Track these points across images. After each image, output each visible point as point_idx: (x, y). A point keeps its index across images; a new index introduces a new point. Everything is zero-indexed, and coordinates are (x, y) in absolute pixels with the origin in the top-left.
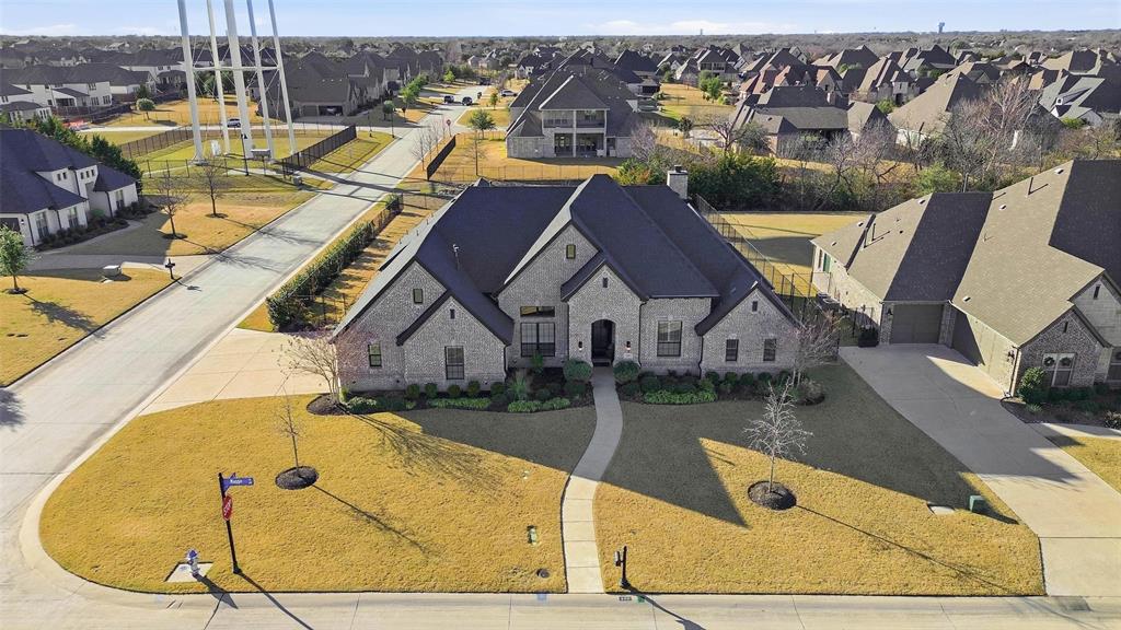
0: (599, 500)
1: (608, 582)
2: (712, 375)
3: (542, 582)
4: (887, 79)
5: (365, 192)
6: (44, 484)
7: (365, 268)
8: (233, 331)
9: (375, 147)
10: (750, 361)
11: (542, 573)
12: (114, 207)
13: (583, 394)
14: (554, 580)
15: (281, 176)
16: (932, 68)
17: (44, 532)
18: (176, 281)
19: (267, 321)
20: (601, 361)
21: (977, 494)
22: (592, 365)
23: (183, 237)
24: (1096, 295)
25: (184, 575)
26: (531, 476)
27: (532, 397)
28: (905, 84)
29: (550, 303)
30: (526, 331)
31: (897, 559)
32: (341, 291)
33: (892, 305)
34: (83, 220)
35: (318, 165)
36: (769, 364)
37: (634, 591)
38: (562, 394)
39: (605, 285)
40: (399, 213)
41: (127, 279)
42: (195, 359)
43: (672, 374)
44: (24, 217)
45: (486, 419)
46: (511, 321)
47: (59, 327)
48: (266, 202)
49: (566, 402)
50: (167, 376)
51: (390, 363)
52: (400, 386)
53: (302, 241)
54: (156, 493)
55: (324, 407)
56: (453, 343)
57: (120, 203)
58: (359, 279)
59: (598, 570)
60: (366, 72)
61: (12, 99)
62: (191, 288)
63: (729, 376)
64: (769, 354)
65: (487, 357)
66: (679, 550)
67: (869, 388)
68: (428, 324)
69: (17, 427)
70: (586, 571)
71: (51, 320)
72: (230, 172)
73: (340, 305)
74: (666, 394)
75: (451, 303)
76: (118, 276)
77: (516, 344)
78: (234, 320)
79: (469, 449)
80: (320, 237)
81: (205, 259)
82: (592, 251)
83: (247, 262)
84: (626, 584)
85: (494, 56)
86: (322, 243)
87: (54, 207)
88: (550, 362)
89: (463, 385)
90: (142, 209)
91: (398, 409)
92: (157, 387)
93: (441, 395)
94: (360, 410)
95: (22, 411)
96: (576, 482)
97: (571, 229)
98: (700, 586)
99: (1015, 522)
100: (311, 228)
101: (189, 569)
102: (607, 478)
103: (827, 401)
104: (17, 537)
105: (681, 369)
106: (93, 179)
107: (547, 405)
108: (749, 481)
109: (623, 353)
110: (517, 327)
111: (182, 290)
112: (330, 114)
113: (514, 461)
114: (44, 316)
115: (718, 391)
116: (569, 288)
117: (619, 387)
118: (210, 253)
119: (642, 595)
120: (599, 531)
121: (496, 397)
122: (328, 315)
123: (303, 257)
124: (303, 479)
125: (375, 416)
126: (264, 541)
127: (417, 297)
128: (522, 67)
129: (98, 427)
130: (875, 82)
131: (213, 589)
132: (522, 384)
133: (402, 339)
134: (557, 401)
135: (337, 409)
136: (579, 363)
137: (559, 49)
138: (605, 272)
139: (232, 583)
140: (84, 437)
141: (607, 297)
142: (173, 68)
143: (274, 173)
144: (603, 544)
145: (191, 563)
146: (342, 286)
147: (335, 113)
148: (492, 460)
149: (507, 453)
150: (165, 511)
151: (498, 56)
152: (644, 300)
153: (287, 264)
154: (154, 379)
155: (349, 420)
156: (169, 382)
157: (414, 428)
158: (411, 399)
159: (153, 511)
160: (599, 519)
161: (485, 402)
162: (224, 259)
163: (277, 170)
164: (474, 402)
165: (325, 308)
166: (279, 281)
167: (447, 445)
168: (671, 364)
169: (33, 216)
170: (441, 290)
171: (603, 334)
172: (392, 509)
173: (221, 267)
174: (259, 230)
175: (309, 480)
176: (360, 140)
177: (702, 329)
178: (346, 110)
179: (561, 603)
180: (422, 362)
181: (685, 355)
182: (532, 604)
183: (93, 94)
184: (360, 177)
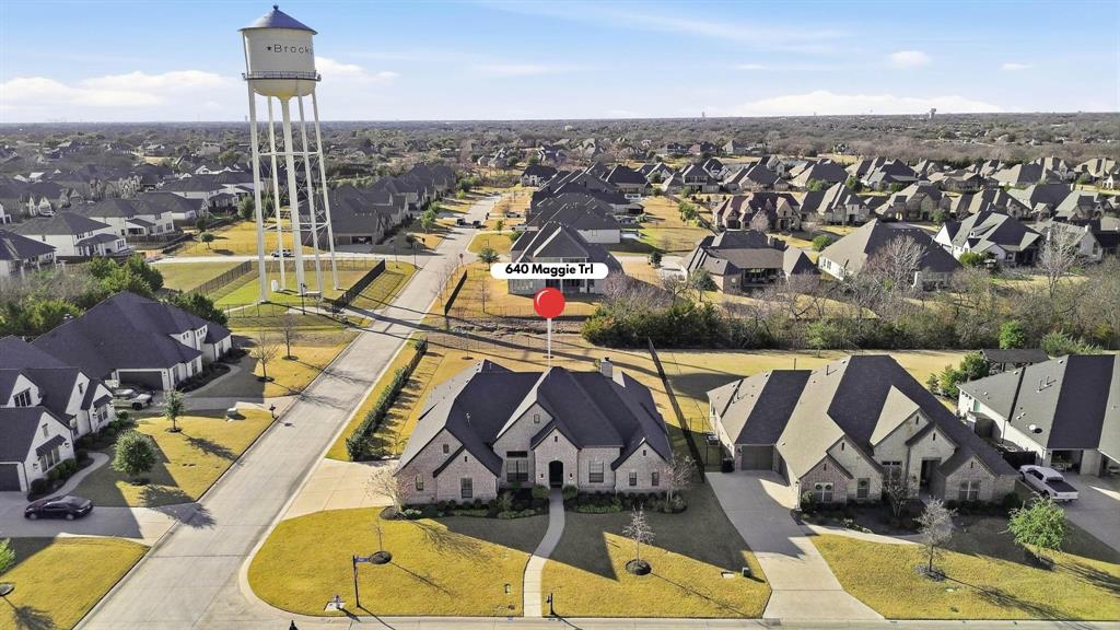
0: (545, 570)
1: (544, 612)
2: (621, 494)
3: (511, 612)
4: (841, 201)
5: (396, 328)
6: (242, 561)
7: (404, 407)
8: (323, 461)
9: (401, 279)
10: (644, 486)
11: (512, 607)
12: (218, 355)
13: (543, 506)
14: (517, 611)
15: (330, 314)
16: (891, 180)
17: (253, 587)
18: (276, 419)
19: (345, 452)
20: (555, 483)
21: (746, 566)
22: (549, 488)
23: (272, 380)
24: (843, 448)
25: (332, 608)
26: (510, 556)
27: (512, 509)
28: (857, 206)
29: (525, 449)
30: (509, 465)
31: (694, 599)
32: (390, 428)
33: (740, 446)
34: (200, 369)
35: (358, 301)
36: (655, 487)
37: (557, 616)
38: (530, 507)
39: (556, 440)
40: (424, 353)
41: (243, 418)
42: (304, 482)
43: (598, 493)
44: (166, 370)
45: (484, 523)
46: (501, 460)
47: (213, 458)
48: (323, 342)
49: (533, 512)
50: (290, 494)
51: (428, 489)
52: (434, 502)
53: (357, 381)
54: (306, 566)
55: (390, 515)
56: (466, 476)
57: (221, 350)
58: (401, 417)
59: (540, 606)
60: (391, 201)
61: (96, 232)
62: (287, 425)
63: (632, 495)
64: (655, 482)
65: (486, 485)
66: (584, 596)
67: (717, 502)
68: (451, 465)
69: (213, 526)
70: (534, 606)
71: (206, 451)
72: (291, 311)
73: (392, 440)
74: (591, 506)
75: (466, 453)
76: (237, 416)
77: (504, 474)
78: (321, 452)
79: (474, 540)
80: (369, 377)
81: (290, 399)
82: (550, 418)
83: (321, 400)
84: (552, 613)
85: (502, 156)
86: (372, 382)
87: (184, 362)
88: (524, 485)
89: (472, 501)
90: (236, 354)
91: (434, 517)
92: (286, 501)
93: (459, 507)
94: (412, 517)
95: (213, 516)
96: (535, 559)
97: (537, 406)
98: (590, 614)
99: (763, 581)
100: (361, 368)
101: (335, 605)
102: (551, 557)
103: (688, 510)
104: (239, 590)
105: (604, 490)
106: (204, 335)
107: (521, 515)
108: (627, 559)
109: (568, 481)
110: (505, 463)
111: (281, 426)
112: (361, 242)
113: (500, 547)
114: (200, 449)
115: (623, 504)
116: (536, 440)
117: (565, 502)
118: (292, 393)
119: (560, 618)
120: (543, 587)
121: (491, 509)
122: (385, 448)
123: (358, 397)
124: (385, 559)
125: (421, 521)
126: (369, 591)
127: (446, 449)
128: (526, 176)
129: (260, 527)
130: (831, 204)
131: (349, 614)
132: (507, 499)
133: (436, 473)
134: (527, 512)
135: (397, 517)
136: (542, 487)
137: (562, 147)
138: (556, 433)
139: (357, 611)
140: (254, 534)
141: (557, 447)
142: (221, 191)
143: (323, 312)
144: (543, 593)
145: (336, 602)
146: (391, 424)
147: (366, 241)
148: (487, 547)
149: (495, 542)
150: (313, 577)
151: (506, 156)
152: (580, 449)
153: (349, 403)
154: (283, 497)
155: (405, 523)
156: (292, 498)
157: (443, 527)
158: (441, 510)
159: (307, 576)
160: (544, 581)
161: (485, 512)
162: (304, 398)
163: (325, 308)
164: (478, 512)
165: (383, 443)
166: (346, 418)
167: (462, 538)
168: (597, 486)
169: (171, 370)
170: (460, 445)
171: (556, 469)
172: (433, 575)
173: (303, 406)
174: (324, 370)
175: (388, 559)
176: (388, 273)
177: (615, 466)
178: (375, 239)
179: (519, 622)
180: (448, 488)
181: (606, 481)
182: (506, 622)
183: (158, 223)
184: (392, 313)
